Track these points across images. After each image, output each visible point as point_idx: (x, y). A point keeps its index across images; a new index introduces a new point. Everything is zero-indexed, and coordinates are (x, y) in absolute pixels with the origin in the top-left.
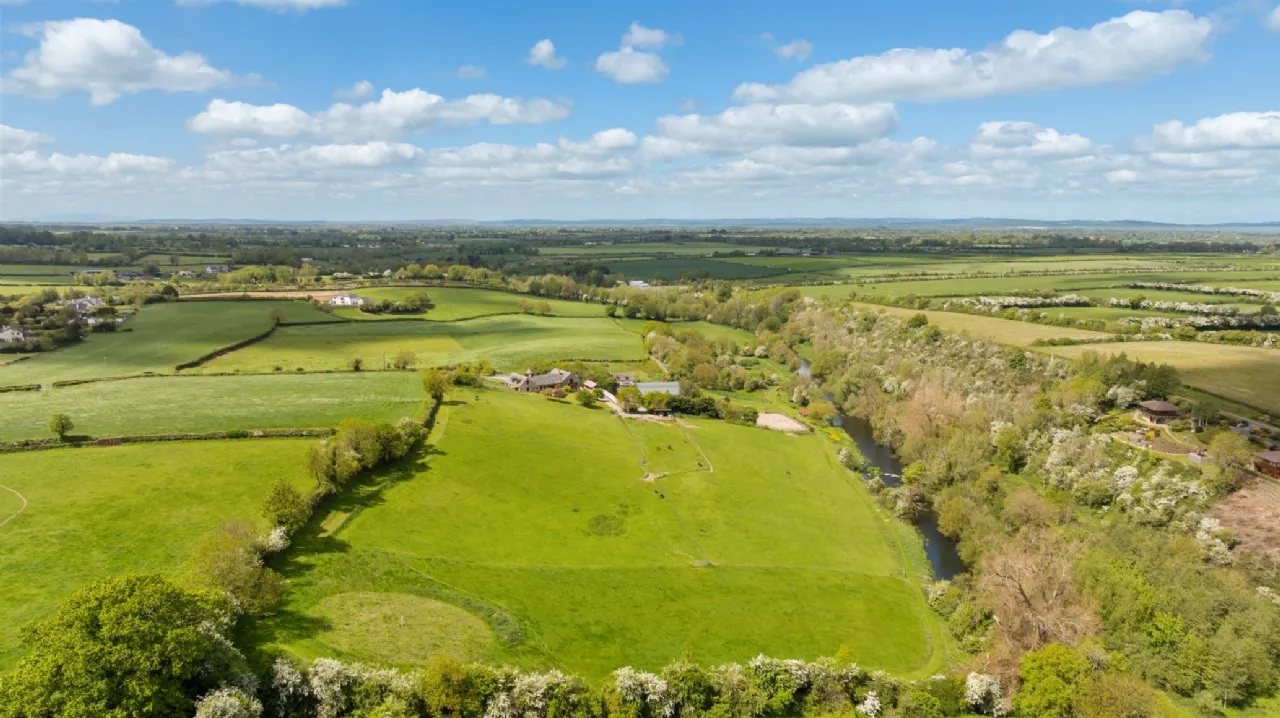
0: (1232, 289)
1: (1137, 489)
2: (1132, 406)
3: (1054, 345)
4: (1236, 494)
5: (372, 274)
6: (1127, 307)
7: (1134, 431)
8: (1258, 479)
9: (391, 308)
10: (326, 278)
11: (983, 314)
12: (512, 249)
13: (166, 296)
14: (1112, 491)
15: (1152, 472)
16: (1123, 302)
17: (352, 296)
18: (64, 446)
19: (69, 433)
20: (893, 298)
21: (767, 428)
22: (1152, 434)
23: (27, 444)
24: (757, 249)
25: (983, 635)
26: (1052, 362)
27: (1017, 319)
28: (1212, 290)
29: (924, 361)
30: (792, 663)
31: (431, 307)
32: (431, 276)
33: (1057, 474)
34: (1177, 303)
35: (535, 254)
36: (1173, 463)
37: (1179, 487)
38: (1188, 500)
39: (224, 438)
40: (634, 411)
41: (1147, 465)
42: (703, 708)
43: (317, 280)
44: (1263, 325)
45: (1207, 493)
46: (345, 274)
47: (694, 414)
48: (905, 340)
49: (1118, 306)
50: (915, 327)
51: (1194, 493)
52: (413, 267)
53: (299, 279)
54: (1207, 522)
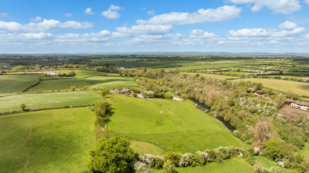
0: (255, 67)
1: (261, 109)
2: (254, 92)
3: (230, 80)
4: (282, 108)
5: (55, 67)
6: (237, 71)
7: (256, 97)
8: (285, 105)
9: (66, 75)
10: (43, 68)
11: (209, 73)
12: (84, 60)
13: (3, 74)
14: (256, 110)
15: (264, 105)
16: (236, 70)
17: (55, 72)
18: (24, 112)
19: (25, 109)
20: (187, 70)
21: (175, 100)
22: (260, 97)
23: (14, 112)
24: (146, 60)
25: (250, 140)
26: (233, 83)
27: (217, 74)
28: (251, 67)
29: (202, 84)
30: (226, 148)
31: (76, 75)
32: (70, 67)
33: (243, 107)
34: (247, 70)
35: (91, 61)
36: (267, 103)
37: (270, 108)
38: (273, 110)
39: (63, 108)
40: (146, 98)
41: (262, 104)
42: (214, 158)
43: (40, 69)
44: (266, 74)
45: (276, 109)
46: (48, 67)
47: (159, 98)
48: (195, 79)
49: (235, 71)
50: (197, 76)
51: (273, 109)
52: (65, 65)
53: (35, 68)
54: (279, 115)
